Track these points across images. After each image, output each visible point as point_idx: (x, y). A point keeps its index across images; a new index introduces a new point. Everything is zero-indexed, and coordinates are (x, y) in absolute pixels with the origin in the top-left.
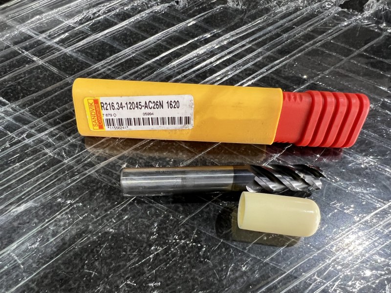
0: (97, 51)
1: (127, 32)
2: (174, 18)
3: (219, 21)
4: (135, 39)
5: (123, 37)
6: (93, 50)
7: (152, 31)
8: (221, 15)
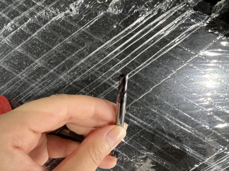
0: (17, 60)
1: (36, 42)
2: (69, 25)
3: (101, 27)
4: (42, 49)
5: (34, 47)
6: (14, 60)
7: (53, 39)
8: (103, 20)
